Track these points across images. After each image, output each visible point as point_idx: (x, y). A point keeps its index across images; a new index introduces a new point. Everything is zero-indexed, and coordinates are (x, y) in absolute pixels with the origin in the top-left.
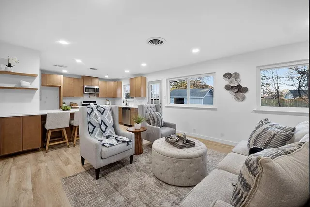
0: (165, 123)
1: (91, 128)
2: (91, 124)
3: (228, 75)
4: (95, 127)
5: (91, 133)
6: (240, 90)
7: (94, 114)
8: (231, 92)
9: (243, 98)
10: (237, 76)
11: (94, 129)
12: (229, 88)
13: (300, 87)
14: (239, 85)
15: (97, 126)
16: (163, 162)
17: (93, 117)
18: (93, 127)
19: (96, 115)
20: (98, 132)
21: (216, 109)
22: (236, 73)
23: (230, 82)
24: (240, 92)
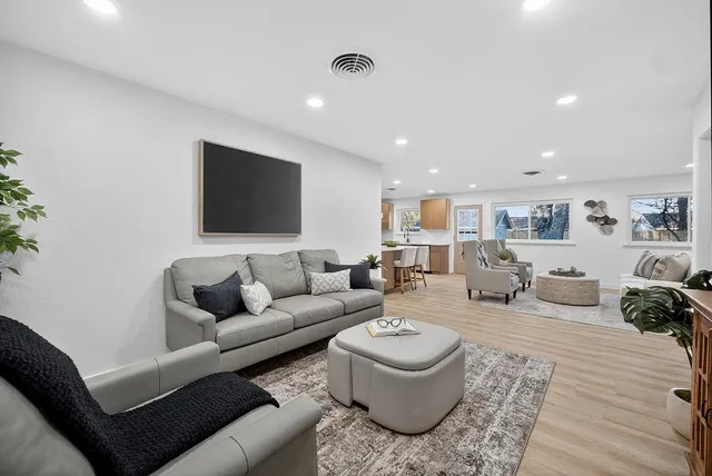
3: (590, 204)
6: (607, 222)
8: (595, 223)
9: (611, 231)
10: (602, 204)
12: (591, 219)
13: (666, 210)
14: (606, 216)
21: (574, 245)
22: (601, 202)
23: (594, 212)
24: (606, 223)
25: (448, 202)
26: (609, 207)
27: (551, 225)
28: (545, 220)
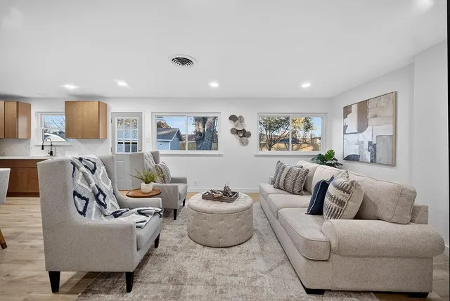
0: (172, 179)
1: (81, 204)
2: (80, 196)
3: (233, 118)
4: (87, 200)
5: (83, 213)
6: (244, 134)
7: (81, 174)
8: (236, 136)
9: (247, 143)
10: (241, 119)
11: (86, 204)
12: (234, 131)
14: (244, 130)
15: (91, 197)
16: (222, 222)
17: (79, 182)
18: (85, 202)
19: (84, 174)
20: (94, 210)
22: (240, 117)
23: (236, 126)
24: (244, 136)
25: (102, 108)
26: (246, 121)
27: (205, 138)
28: (201, 134)
